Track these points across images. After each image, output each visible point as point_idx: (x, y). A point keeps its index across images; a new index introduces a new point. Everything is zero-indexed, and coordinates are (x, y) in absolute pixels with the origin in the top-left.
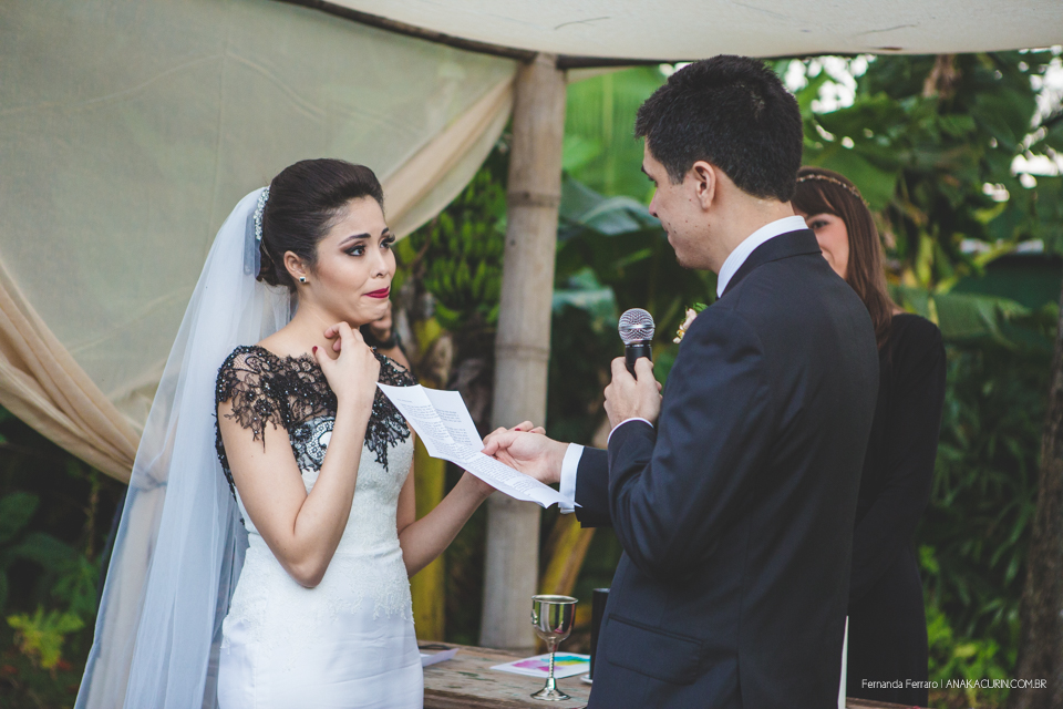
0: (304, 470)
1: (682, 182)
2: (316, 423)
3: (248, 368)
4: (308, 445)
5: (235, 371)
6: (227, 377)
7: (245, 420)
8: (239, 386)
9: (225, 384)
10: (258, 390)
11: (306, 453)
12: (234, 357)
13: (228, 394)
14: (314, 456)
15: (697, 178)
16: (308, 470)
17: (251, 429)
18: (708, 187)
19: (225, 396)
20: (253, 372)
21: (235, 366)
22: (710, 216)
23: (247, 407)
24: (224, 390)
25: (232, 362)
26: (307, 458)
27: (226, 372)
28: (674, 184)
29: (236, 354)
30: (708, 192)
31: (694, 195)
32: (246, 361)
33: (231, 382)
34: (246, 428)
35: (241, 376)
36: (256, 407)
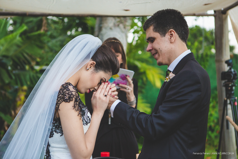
1: (165, 36)
2: (85, 109)
4: (85, 117)
6: (68, 94)
7: (76, 108)
8: (75, 97)
9: (68, 96)
10: (78, 98)
11: (85, 120)
12: (68, 87)
13: (69, 100)
14: (86, 120)
15: (169, 35)
16: (84, 125)
17: (78, 111)
18: (174, 36)
19: (68, 101)
20: (76, 92)
21: (70, 90)
22: (172, 46)
23: (76, 104)
24: (67, 98)
25: (68, 89)
26: (84, 121)
27: (67, 92)
28: (162, 37)
29: (67, 86)
30: (174, 38)
31: (168, 39)
32: (73, 88)
33: (71, 96)
34: (77, 111)
35: (74, 93)
36: (79, 104)
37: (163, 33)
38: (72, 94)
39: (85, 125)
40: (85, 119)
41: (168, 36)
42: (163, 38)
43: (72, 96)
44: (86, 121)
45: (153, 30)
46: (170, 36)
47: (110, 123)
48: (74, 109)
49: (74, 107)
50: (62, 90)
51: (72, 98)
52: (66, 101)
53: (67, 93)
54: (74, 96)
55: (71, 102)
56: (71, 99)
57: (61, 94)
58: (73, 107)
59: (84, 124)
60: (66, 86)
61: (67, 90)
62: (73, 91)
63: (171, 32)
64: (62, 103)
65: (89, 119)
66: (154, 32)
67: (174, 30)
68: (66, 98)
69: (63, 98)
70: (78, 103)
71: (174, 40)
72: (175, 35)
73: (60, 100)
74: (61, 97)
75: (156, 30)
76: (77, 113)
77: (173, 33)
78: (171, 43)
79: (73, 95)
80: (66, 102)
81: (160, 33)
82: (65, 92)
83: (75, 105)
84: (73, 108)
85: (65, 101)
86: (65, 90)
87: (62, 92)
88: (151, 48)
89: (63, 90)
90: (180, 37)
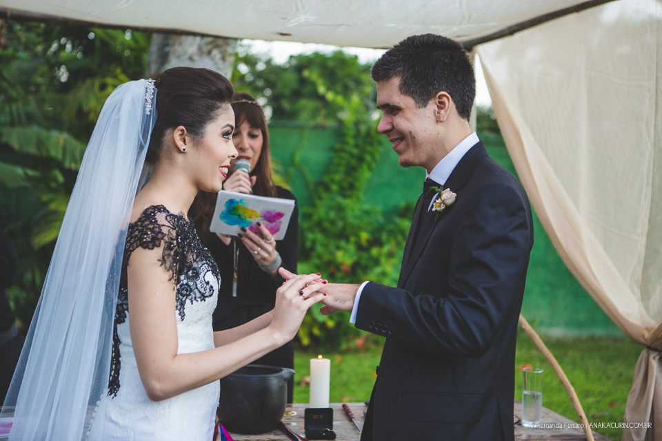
0: (194, 302)
1: (425, 106)
2: (200, 266)
3: (169, 225)
4: (198, 282)
5: (160, 226)
6: (152, 230)
7: (168, 264)
8: (166, 238)
9: (150, 236)
10: (175, 242)
11: (197, 288)
12: (155, 215)
13: (153, 244)
14: (202, 290)
15: (436, 104)
16: (197, 301)
17: (171, 272)
18: (446, 108)
19: (150, 246)
20: (172, 228)
21: (158, 223)
22: (440, 128)
23: (169, 255)
24: (149, 239)
25: (155, 219)
26: (197, 292)
27: (151, 226)
28: (419, 107)
29: (154, 212)
30: (446, 111)
31: (433, 114)
32: (166, 219)
33: (157, 235)
34: (168, 271)
35: (165, 230)
36: (174, 255)
37: (423, 99)
38: (160, 232)
39: (199, 300)
40: (199, 286)
41: (432, 106)
42: (422, 110)
43: (160, 236)
44: (200, 292)
45: (400, 89)
46: (438, 106)
47: (235, 295)
48: (161, 265)
49: (163, 261)
50: (140, 221)
51: (159, 240)
52: (145, 245)
53: (150, 229)
54: (164, 235)
55: (156, 248)
56: (157, 243)
57: (137, 230)
58: (159, 260)
59: (195, 298)
60: (152, 212)
61: (151, 223)
62: (163, 225)
63: (440, 97)
64: (137, 250)
65: (208, 287)
66: (401, 93)
67: (449, 93)
68: (145, 238)
69: (141, 239)
70: (172, 253)
71: (445, 117)
72: (450, 104)
73: (133, 243)
74: (136, 236)
75: (406, 89)
76: (167, 275)
77: (445, 99)
78: (437, 121)
79: (163, 233)
80: (145, 248)
81: (414, 99)
82: (146, 226)
83: (165, 258)
84: (160, 263)
85: (142, 247)
86: (147, 223)
87: (141, 226)
88: (388, 127)
89: (144, 221)
90: (457, 108)
